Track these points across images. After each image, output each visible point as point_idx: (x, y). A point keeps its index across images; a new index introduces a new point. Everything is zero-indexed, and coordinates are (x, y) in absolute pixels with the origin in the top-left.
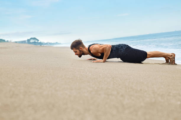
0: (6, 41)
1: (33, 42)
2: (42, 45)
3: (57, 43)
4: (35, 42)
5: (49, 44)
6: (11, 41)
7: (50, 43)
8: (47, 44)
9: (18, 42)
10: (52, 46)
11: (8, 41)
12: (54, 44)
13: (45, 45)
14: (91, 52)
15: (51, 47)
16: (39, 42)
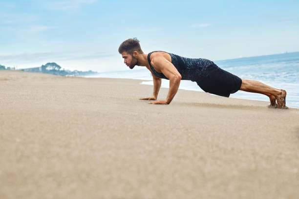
0: (6, 68)
1: (51, 71)
2: (67, 76)
3: (90, 72)
4: (54, 71)
5: (78, 74)
6: (14, 68)
7: (79, 72)
8: (74, 73)
9: (26, 69)
10: (82, 76)
11: (9, 68)
12: (85, 73)
13: (71, 76)
14: (152, 62)
15: (81, 78)
16: (61, 69)
